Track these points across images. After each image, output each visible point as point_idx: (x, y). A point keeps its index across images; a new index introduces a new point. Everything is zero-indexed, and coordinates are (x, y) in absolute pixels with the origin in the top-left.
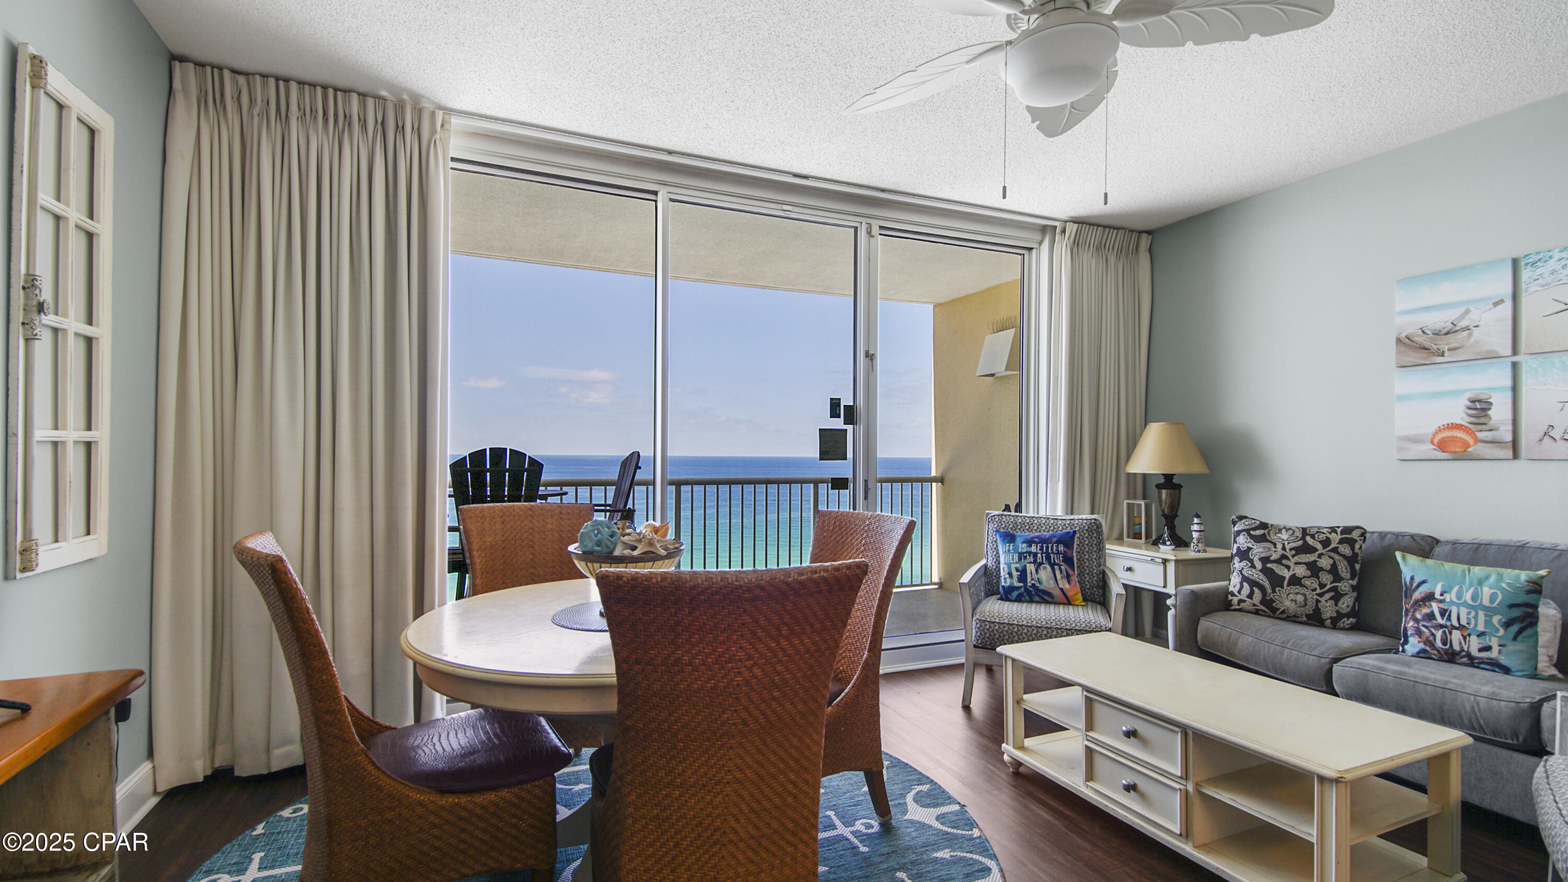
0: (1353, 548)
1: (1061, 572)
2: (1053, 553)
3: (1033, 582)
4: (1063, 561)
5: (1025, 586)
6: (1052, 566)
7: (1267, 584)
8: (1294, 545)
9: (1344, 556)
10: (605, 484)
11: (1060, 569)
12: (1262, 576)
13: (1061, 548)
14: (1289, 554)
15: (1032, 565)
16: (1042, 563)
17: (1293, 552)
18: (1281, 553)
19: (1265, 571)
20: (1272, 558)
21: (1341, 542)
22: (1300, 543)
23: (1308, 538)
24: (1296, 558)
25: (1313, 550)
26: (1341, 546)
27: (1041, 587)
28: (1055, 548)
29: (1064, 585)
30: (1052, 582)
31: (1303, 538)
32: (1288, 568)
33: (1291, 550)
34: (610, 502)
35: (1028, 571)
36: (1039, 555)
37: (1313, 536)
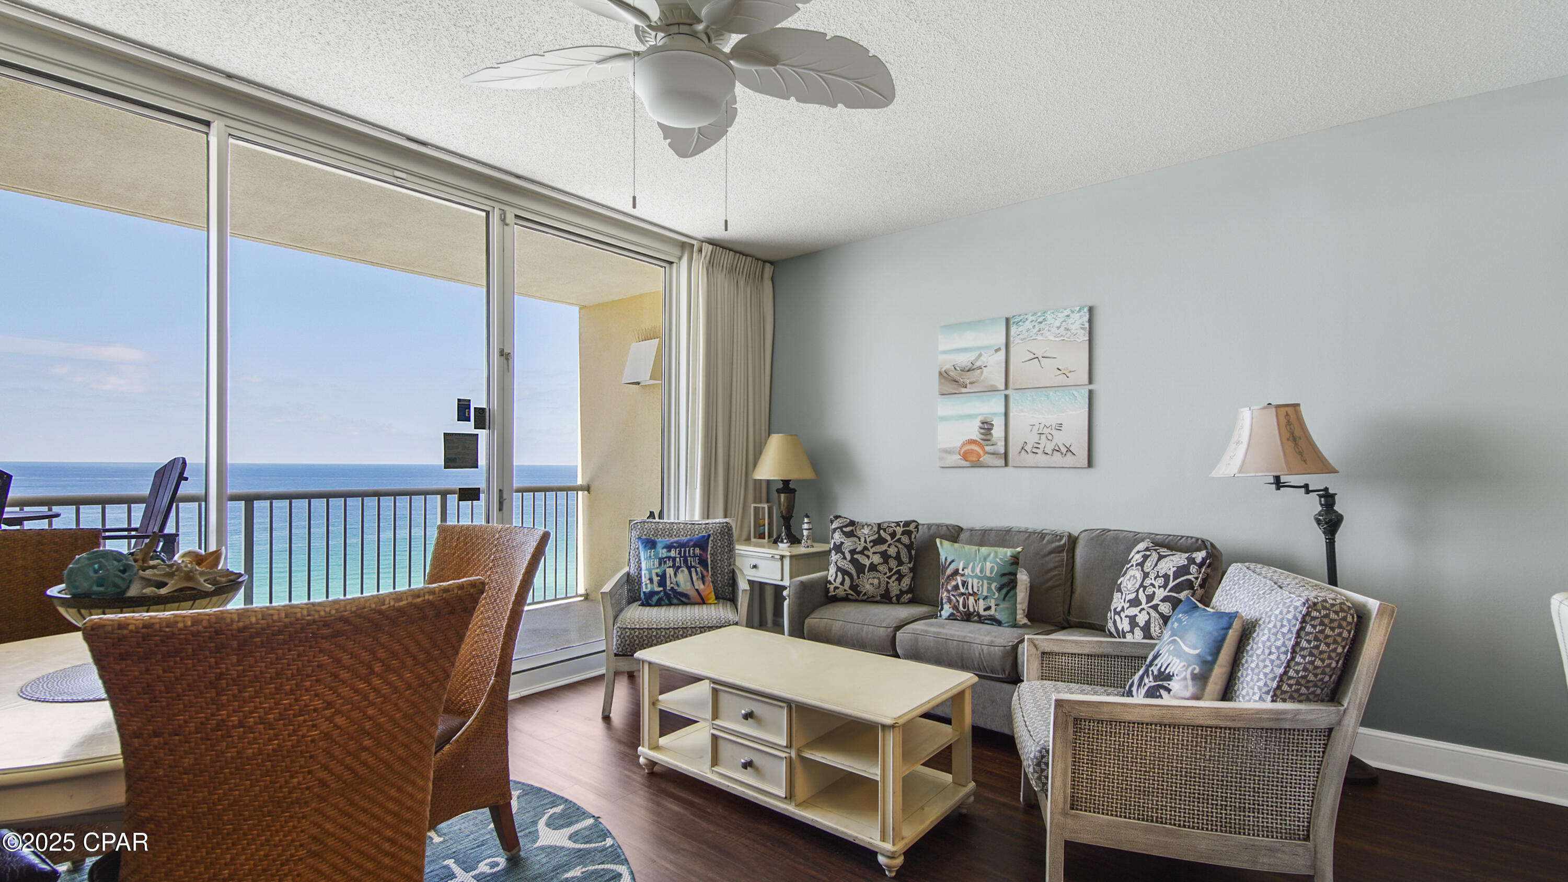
0: (910, 538)
1: (697, 574)
2: (690, 556)
3: (672, 585)
4: (699, 563)
5: (665, 590)
6: (689, 569)
7: (854, 572)
8: (872, 538)
9: (904, 545)
10: (129, 501)
11: (696, 571)
12: (851, 566)
13: (697, 551)
14: (869, 546)
15: (671, 569)
16: (679, 567)
17: (872, 544)
19: (854, 561)
20: (857, 550)
21: (903, 533)
22: (876, 536)
23: (882, 532)
24: (874, 549)
25: (885, 541)
27: (679, 590)
28: (691, 551)
29: (699, 585)
30: (689, 584)
31: (878, 532)
32: (868, 557)
33: (870, 542)
35: (668, 576)
36: (678, 559)
37: (885, 530)
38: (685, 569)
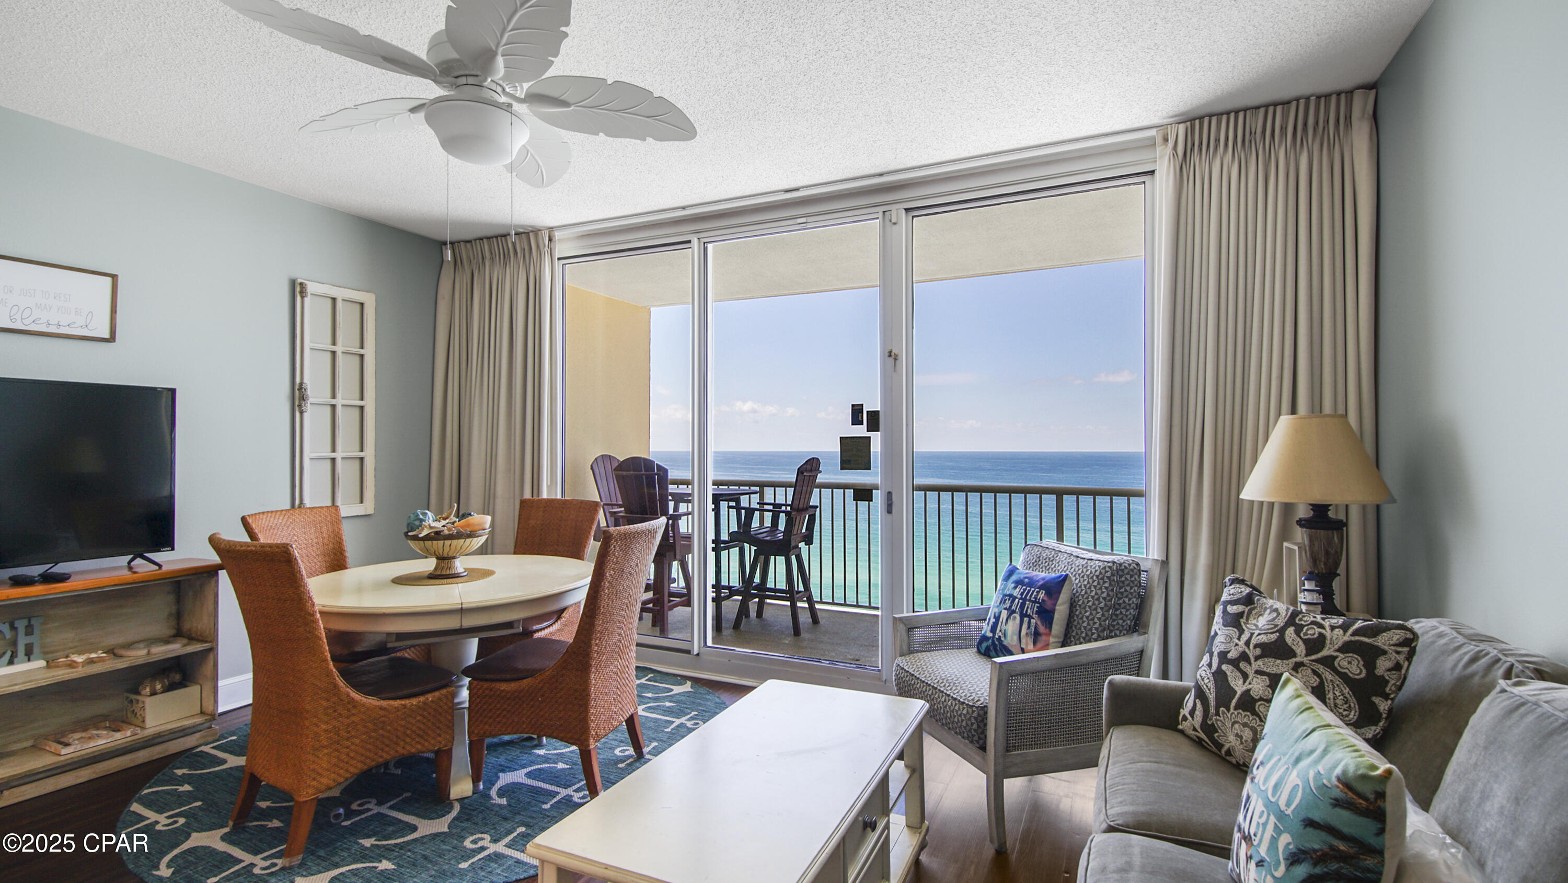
0: (1370, 665)
1: (1029, 627)
2: (1030, 600)
3: (1000, 634)
4: (1037, 613)
6: (1023, 616)
7: (1212, 697)
8: (1264, 639)
9: (1344, 677)
11: (1029, 622)
12: (1211, 685)
13: (1042, 595)
14: (1251, 654)
15: (1006, 611)
16: (1014, 612)
17: (1258, 651)
18: (1241, 649)
19: (1220, 676)
20: (1230, 656)
21: (1346, 648)
22: (1274, 637)
23: (1290, 631)
24: (1260, 662)
25: (1291, 653)
26: (1342, 656)
27: (1005, 643)
28: (1035, 593)
29: (1027, 644)
30: (1016, 638)
31: (1282, 631)
32: (1245, 676)
33: (1256, 646)
34: (789, 502)
35: (1001, 620)
36: (1017, 600)
37: (1299, 629)
38: (1018, 616)
